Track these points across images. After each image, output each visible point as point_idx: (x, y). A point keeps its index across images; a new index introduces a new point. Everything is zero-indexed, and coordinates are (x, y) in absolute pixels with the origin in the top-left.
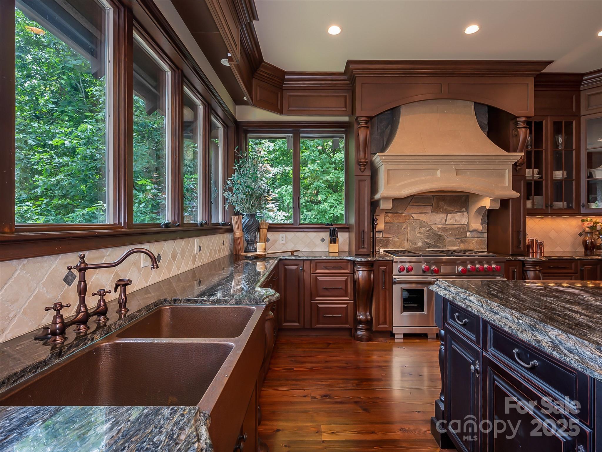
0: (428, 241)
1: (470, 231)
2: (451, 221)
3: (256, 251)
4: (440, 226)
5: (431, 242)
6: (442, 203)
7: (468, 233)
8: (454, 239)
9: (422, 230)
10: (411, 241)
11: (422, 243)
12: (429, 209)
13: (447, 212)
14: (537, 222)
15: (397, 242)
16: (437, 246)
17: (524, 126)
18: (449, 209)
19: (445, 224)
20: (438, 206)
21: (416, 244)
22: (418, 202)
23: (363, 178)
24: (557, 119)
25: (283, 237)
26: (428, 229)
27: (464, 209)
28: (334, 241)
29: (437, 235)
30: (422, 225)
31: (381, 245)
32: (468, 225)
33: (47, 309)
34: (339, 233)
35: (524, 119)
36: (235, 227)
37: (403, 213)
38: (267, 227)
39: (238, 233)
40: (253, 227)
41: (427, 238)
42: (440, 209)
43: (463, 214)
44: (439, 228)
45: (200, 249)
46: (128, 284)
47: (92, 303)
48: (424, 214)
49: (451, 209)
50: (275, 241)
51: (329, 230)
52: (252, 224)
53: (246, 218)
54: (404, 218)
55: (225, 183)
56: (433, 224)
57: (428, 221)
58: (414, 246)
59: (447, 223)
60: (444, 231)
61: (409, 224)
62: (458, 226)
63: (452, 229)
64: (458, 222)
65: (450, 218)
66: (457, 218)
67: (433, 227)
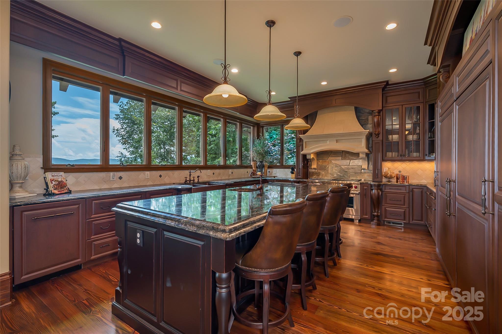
0: (340, 174)
2: (352, 164)
4: (346, 167)
5: (341, 175)
6: (347, 155)
7: (362, 170)
8: (354, 173)
9: (336, 168)
10: (331, 174)
12: (340, 158)
14: (408, 165)
16: (344, 177)
17: (378, 115)
18: (351, 157)
19: (349, 165)
21: (333, 176)
22: (334, 155)
26: (339, 168)
28: (292, 172)
29: (345, 171)
30: (337, 166)
31: (316, 175)
35: (377, 111)
37: (327, 160)
38: (267, 166)
41: (339, 173)
42: (346, 158)
43: (358, 161)
44: (345, 168)
45: (232, 173)
47: (192, 179)
48: (337, 160)
49: (352, 158)
50: (272, 172)
54: (327, 163)
56: (343, 165)
57: (340, 164)
58: (332, 176)
59: (350, 165)
60: (348, 169)
61: (330, 165)
62: (356, 167)
63: (352, 168)
64: (357, 164)
65: (352, 162)
66: (356, 162)
67: (342, 167)
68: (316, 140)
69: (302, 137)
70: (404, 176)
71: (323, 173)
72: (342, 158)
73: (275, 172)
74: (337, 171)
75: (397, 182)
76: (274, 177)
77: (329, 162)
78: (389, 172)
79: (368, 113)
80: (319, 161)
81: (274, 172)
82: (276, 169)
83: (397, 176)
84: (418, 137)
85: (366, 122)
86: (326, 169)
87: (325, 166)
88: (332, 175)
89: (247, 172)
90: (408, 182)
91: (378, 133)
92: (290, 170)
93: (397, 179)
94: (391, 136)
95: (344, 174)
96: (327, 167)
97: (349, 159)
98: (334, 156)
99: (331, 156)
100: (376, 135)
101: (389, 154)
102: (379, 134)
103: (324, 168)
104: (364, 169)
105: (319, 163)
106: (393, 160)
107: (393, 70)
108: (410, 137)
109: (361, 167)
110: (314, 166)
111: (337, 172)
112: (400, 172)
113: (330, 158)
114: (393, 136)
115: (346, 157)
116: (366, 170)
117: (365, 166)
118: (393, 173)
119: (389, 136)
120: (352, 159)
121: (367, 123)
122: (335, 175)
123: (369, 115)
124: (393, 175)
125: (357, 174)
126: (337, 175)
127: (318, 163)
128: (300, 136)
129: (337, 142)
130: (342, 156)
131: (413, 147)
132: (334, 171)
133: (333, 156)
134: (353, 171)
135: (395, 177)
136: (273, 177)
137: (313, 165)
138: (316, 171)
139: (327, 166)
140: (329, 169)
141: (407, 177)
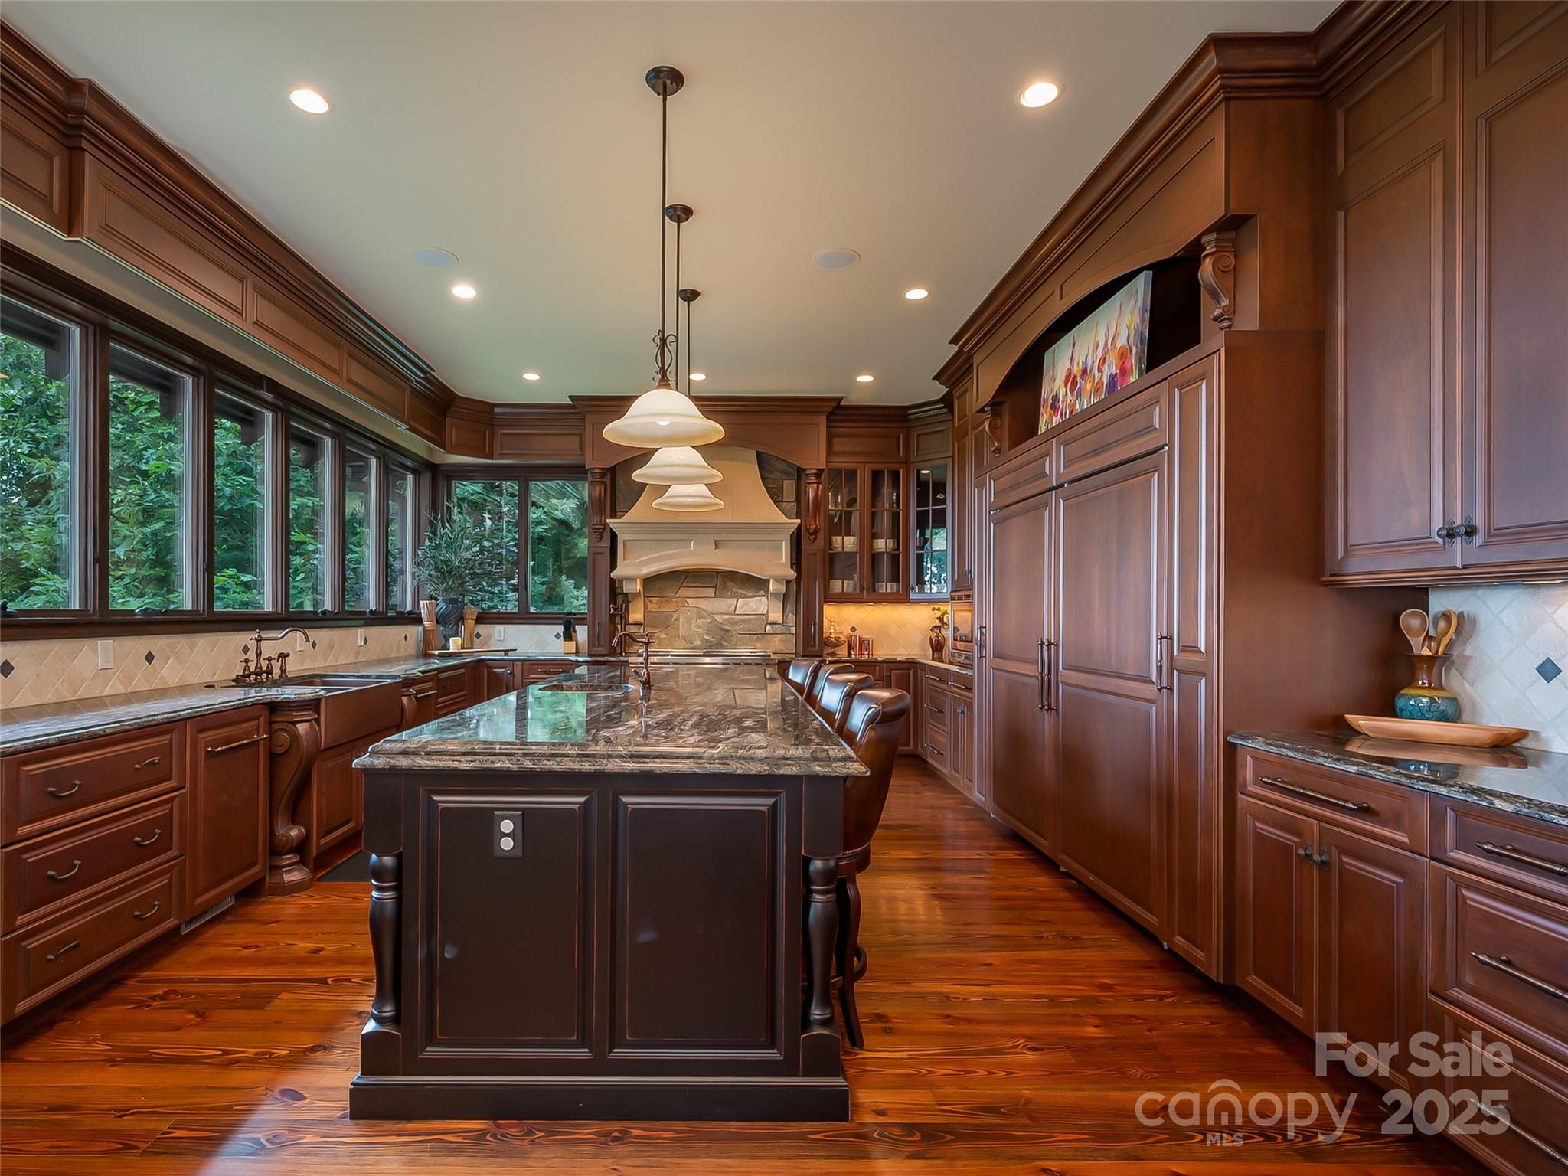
0: (710, 638)
1: (770, 624)
2: (743, 609)
3: (449, 649)
4: (727, 617)
6: (730, 584)
7: (768, 627)
8: (748, 636)
9: (700, 622)
10: (684, 638)
11: (701, 640)
12: (711, 592)
13: (738, 597)
15: (664, 639)
16: (721, 646)
17: (815, 481)
18: (741, 591)
19: (734, 613)
20: (724, 588)
21: (692, 644)
22: (695, 583)
23: (599, 550)
24: (876, 467)
25: (500, 632)
26: (709, 620)
27: (762, 592)
28: (568, 636)
29: (723, 629)
30: (701, 614)
32: (767, 616)
33: (241, 662)
34: (576, 626)
35: (814, 471)
36: (424, 616)
37: (674, 597)
38: (475, 617)
39: (427, 624)
40: (453, 617)
41: (708, 634)
42: (728, 591)
43: (760, 600)
44: (725, 619)
45: (366, 641)
46: (287, 656)
48: (704, 599)
50: (490, 637)
51: (561, 621)
52: (450, 613)
53: (443, 604)
54: (675, 605)
55: (415, 554)
56: (717, 614)
57: (710, 610)
58: (689, 645)
59: (737, 613)
60: (733, 623)
61: (683, 613)
62: (753, 616)
63: (743, 621)
64: (754, 610)
65: (742, 604)
66: (751, 605)
67: (717, 617)
68: (656, 537)
69: (616, 525)
70: (864, 641)
71: (663, 636)
72: (717, 593)
73: (500, 636)
74: (700, 631)
75: (849, 655)
76: (506, 652)
77: (680, 603)
78: (832, 631)
79: (782, 473)
80: (650, 599)
81: (497, 635)
82: (506, 626)
83: (849, 641)
84: (896, 544)
85: (778, 497)
86: (670, 623)
87: (669, 617)
88: (688, 642)
89: (406, 638)
90: (872, 655)
91: (815, 529)
92: (560, 629)
93: (850, 648)
94: (839, 539)
95: (722, 637)
96: (674, 618)
97: (733, 595)
98: (693, 585)
99: (684, 584)
100: (811, 534)
101: (837, 586)
102: (818, 532)
103: (665, 622)
104: (772, 624)
105: (650, 606)
106: (842, 599)
107: (865, 378)
108: (879, 544)
109: (764, 616)
110: (636, 614)
111: (702, 632)
112: (853, 629)
113: (683, 592)
114: (845, 537)
115: (726, 590)
116: (777, 626)
117: (776, 615)
118: (841, 633)
119: (834, 538)
120: (743, 596)
121: (781, 499)
122: (698, 643)
123: (784, 477)
124: (843, 638)
125: (755, 637)
126: (703, 640)
127: (645, 608)
128: (608, 521)
129: (716, 548)
130: (716, 587)
131: (885, 567)
132: (694, 629)
133: (690, 585)
134: (744, 631)
135: (845, 642)
136: (503, 653)
137: (633, 613)
138: (642, 630)
139: (672, 616)
140: (681, 624)
141: (871, 642)
